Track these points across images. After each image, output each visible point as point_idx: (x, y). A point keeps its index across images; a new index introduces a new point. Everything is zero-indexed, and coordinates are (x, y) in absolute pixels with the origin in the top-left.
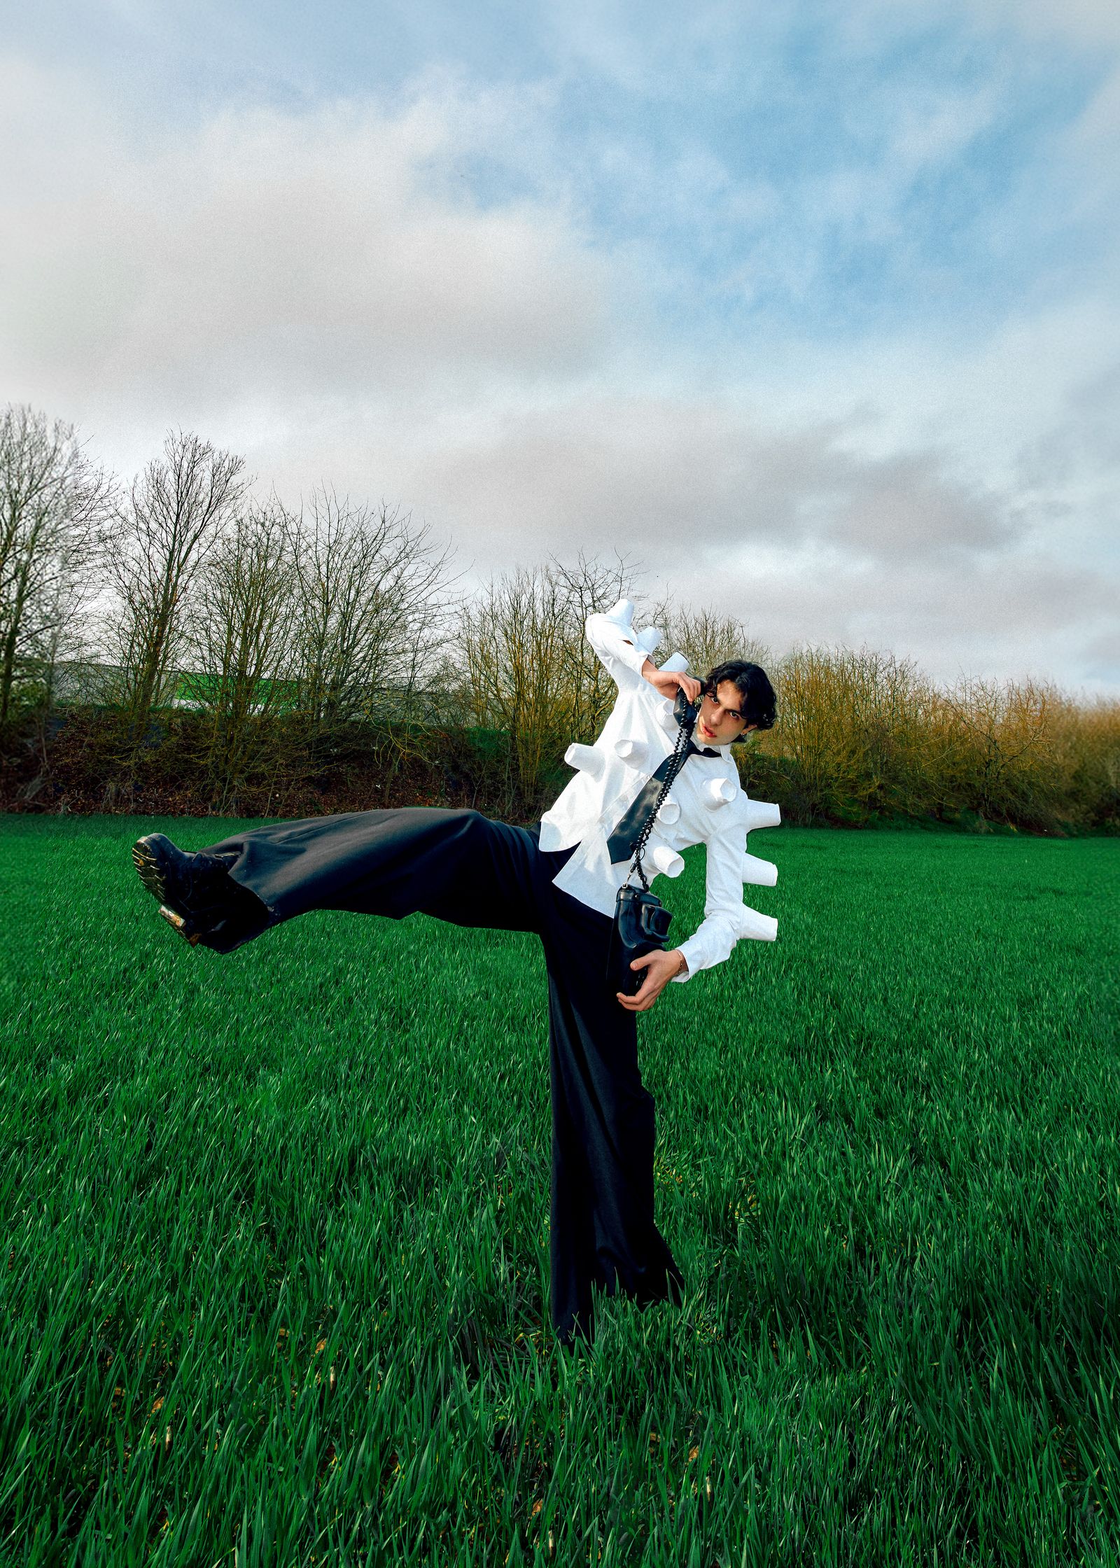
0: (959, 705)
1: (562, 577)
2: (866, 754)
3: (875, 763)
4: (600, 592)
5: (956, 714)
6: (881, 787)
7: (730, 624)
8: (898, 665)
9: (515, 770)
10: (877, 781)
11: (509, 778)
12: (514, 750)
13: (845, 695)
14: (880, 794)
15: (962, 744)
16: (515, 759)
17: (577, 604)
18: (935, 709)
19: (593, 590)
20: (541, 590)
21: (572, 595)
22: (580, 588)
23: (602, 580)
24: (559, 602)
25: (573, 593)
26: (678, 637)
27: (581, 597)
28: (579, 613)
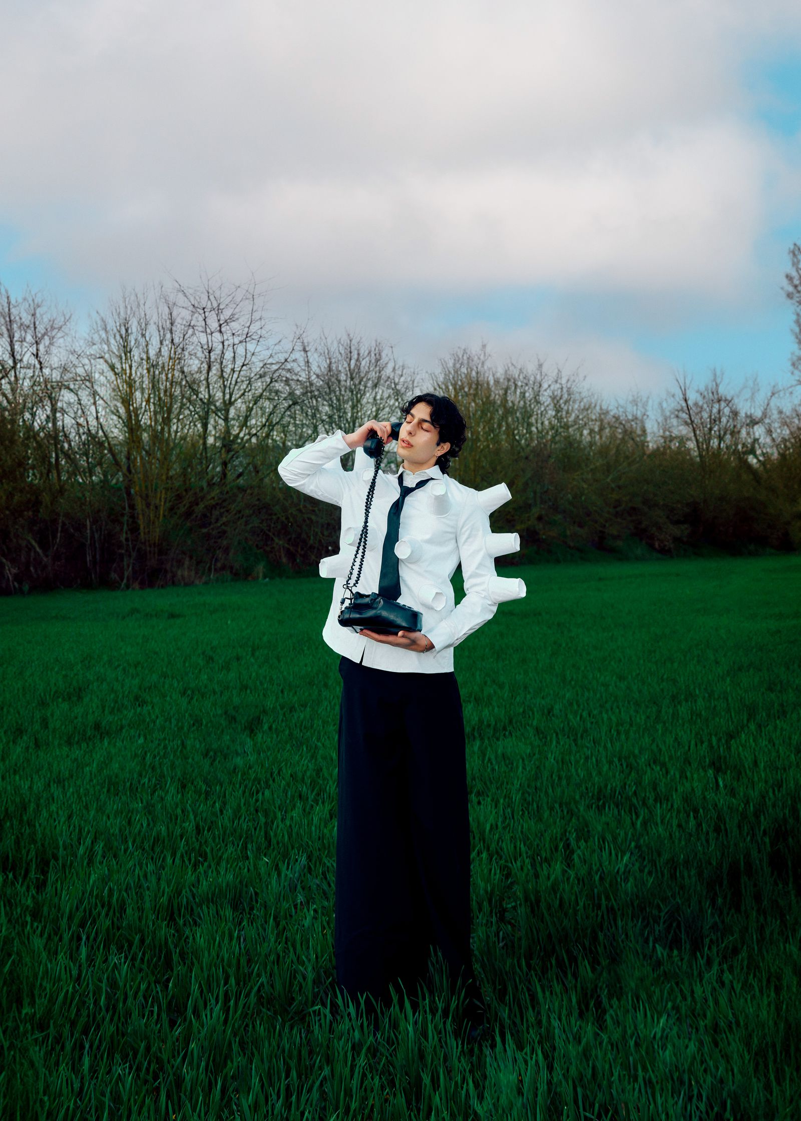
0: (628, 421)
1: (180, 295)
2: (526, 484)
3: (535, 493)
4: (226, 314)
5: (625, 432)
6: (540, 518)
7: (378, 345)
8: (564, 381)
9: (134, 529)
10: (535, 511)
11: (127, 539)
12: (132, 507)
13: (504, 417)
14: (539, 526)
15: (630, 465)
16: (133, 517)
17: (201, 329)
18: (602, 429)
19: (219, 310)
20: (156, 315)
21: (194, 318)
22: (204, 309)
23: (230, 298)
24: (178, 329)
25: (196, 315)
26: (318, 364)
27: (205, 320)
28: (204, 341)
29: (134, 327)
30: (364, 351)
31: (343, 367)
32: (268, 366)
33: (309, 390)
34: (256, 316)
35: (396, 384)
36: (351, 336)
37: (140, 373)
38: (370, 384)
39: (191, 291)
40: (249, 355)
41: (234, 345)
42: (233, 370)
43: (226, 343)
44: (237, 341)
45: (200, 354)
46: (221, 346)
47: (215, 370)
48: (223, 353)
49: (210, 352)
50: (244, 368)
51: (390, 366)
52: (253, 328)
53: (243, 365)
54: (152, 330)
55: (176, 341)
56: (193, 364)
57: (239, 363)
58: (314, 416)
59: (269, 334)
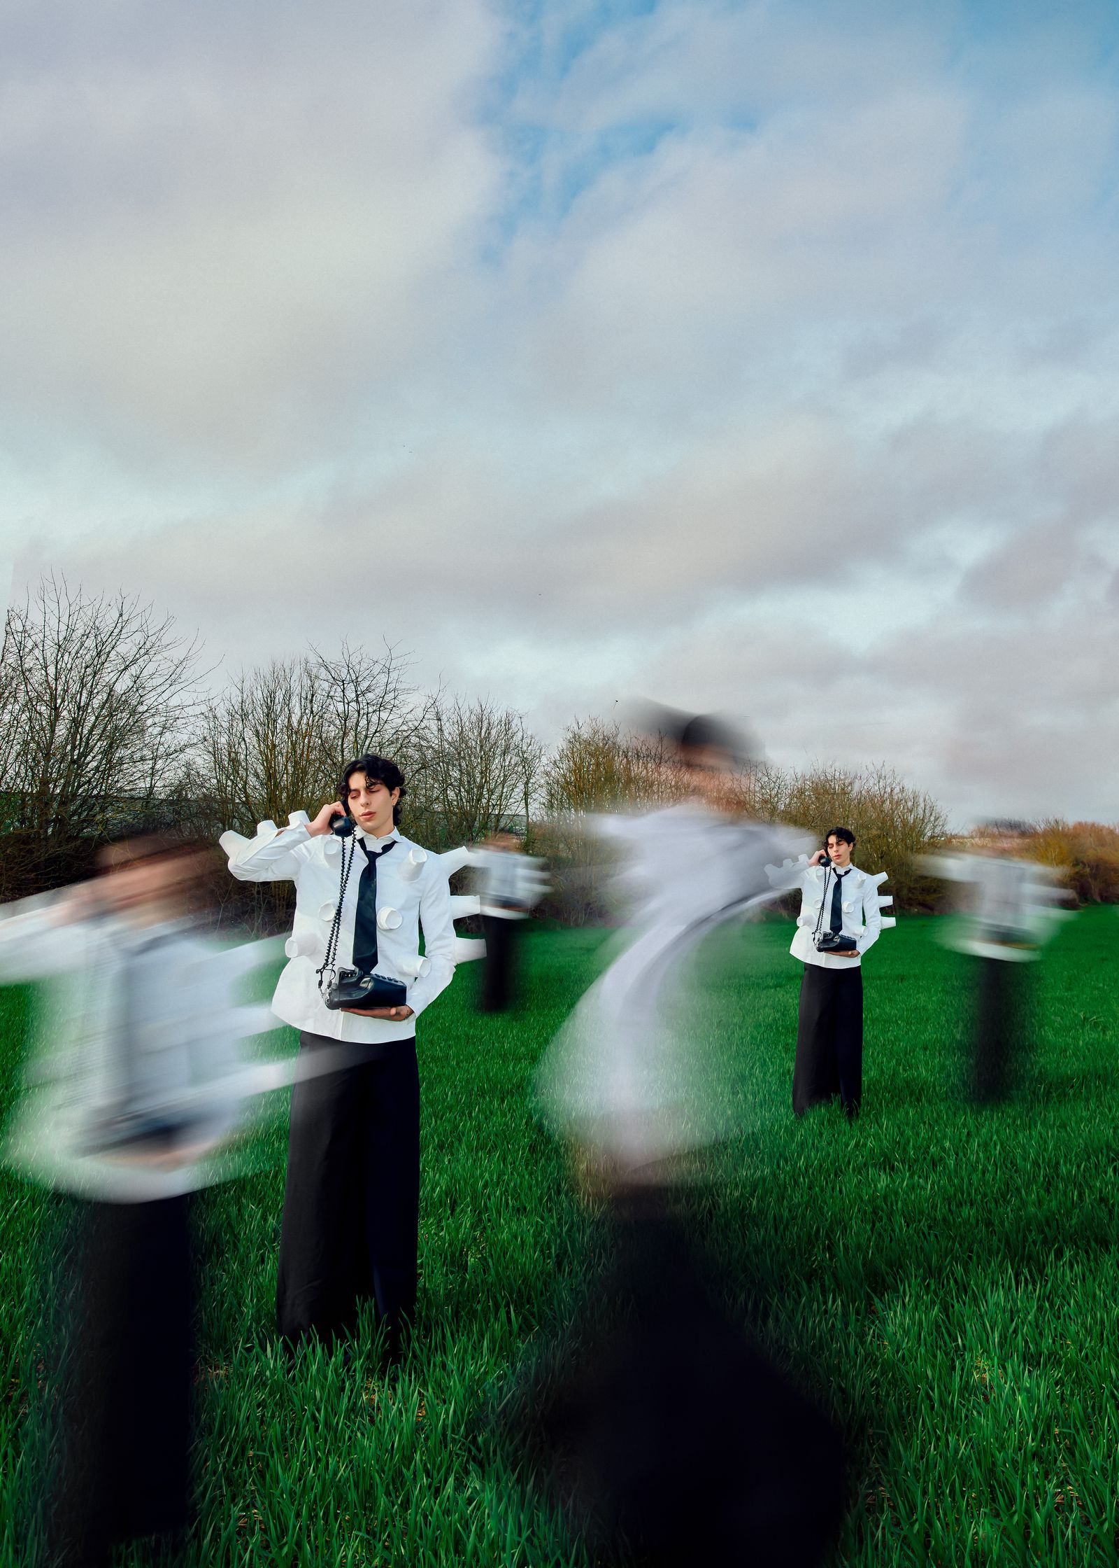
1: (323, 669)
4: (363, 686)
7: (508, 715)
17: (339, 699)
19: (356, 683)
20: (298, 684)
21: (333, 689)
22: (343, 681)
23: (368, 672)
24: (319, 698)
25: (335, 687)
26: (450, 731)
27: (343, 691)
28: (341, 709)
29: (279, 696)
30: (495, 719)
31: (472, 736)
32: (400, 733)
33: (441, 755)
34: (391, 687)
35: (524, 752)
36: (484, 707)
37: (281, 740)
38: (498, 751)
39: (333, 666)
40: (382, 722)
41: (368, 713)
42: (366, 737)
43: (362, 712)
44: (371, 710)
45: (337, 722)
46: (356, 715)
47: (351, 737)
48: (358, 721)
49: (345, 720)
50: (378, 734)
51: (520, 735)
52: (387, 698)
53: (376, 732)
54: (295, 701)
55: (315, 709)
56: (332, 731)
57: (372, 730)
58: (444, 781)
59: (403, 703)
